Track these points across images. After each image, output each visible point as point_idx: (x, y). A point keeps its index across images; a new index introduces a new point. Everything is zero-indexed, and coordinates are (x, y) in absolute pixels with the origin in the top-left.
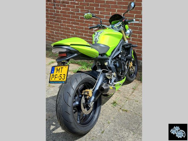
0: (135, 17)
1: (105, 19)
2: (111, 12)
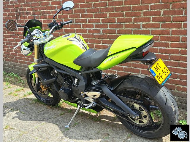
0: (133, 21)
1: (94, 29)
2: (101, 19)
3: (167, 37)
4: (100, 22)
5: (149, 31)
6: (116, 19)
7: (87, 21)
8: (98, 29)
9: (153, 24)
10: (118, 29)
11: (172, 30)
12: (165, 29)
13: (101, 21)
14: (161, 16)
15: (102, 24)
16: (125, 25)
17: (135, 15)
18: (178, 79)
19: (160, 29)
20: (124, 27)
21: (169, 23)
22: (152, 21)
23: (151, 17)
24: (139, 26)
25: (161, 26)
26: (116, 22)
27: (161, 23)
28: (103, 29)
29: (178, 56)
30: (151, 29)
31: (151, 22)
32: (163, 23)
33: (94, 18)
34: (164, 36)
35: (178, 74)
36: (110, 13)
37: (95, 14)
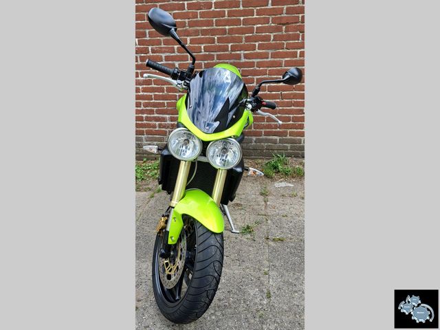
2: (176, 47)
3: (278, 70)
4: (174, 52)
5: (254, 62)
6: (202, 47)
7: (150, 50)
8: (170, 62)
9: (259, 53)
10: (206, 62)
11: (286, 61)
12: (276, 60)
13: (176, 50)
14: (271, 42)
15: (179, 54)
16: (217, 55)
17: (233, 40)
18: (291, 122)
19: (269, 59)
20: (215, 58)
21: (281, 51)
22: (259, 49)
23: (257, 44)
24: (239, 57)
25: (270, 55)
26: (203, 51)
27: (270, 52)
28: (180, 62)
29: (292, 94)
30: (256, 61)
31: (257, 51)
32: (273, 51)
33: (163, 46)
34: (275, 68)
35: (291, 116)
36: (192, 37)
37: (164, 40)
